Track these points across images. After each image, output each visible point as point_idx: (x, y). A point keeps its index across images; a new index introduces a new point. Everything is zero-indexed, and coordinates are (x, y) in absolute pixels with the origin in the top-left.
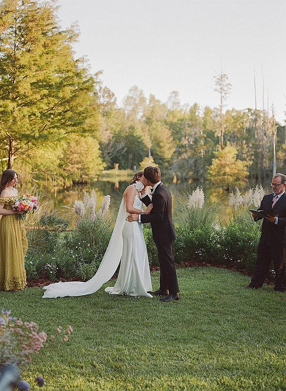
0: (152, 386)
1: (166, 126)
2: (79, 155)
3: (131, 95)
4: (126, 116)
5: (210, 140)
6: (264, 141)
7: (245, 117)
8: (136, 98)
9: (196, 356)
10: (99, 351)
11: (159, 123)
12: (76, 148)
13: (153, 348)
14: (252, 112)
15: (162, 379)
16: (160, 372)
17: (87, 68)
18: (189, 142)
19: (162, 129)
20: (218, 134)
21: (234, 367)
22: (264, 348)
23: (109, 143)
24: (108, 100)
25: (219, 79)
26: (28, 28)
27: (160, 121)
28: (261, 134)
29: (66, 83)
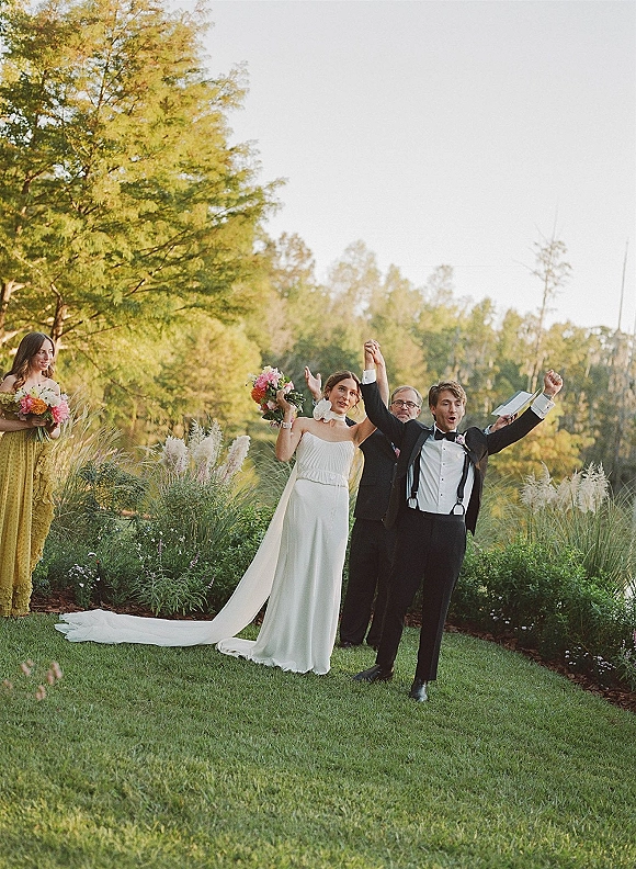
0: (251, 860)
1: (414, 339)
2: (213, 371)
3: (348, 260)
4: (332, 303)
5: (507, 382)
6: (627, 401)
7: (591, 344)
8: (358, 268)
9: (377, 811)
10: (145, 765)
11: (401, 331)
12: (209, 355)
13: (279, 777)
14: (610, 335)
15: (280, 847)
16: (278, 831)
17: (252, 168)
18: (459, 379)
19: (405, 343)
20: (527, 371)
21: (465, 848)
22: (545, 818)
23: (285, 358)
24: (295, 264)
25: (546, 250)
26: (135, 61)
27: (403, 325)
28: (623, 383)
29: (200, 196)
